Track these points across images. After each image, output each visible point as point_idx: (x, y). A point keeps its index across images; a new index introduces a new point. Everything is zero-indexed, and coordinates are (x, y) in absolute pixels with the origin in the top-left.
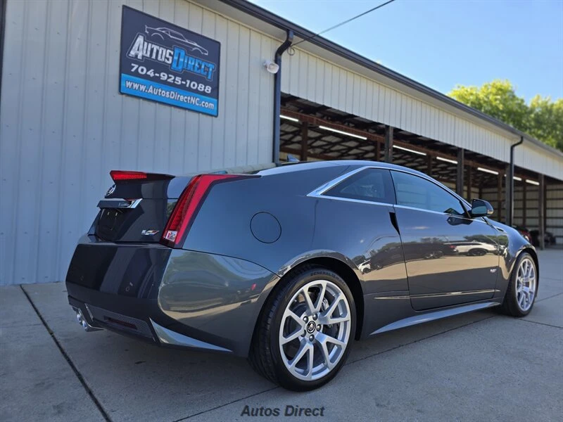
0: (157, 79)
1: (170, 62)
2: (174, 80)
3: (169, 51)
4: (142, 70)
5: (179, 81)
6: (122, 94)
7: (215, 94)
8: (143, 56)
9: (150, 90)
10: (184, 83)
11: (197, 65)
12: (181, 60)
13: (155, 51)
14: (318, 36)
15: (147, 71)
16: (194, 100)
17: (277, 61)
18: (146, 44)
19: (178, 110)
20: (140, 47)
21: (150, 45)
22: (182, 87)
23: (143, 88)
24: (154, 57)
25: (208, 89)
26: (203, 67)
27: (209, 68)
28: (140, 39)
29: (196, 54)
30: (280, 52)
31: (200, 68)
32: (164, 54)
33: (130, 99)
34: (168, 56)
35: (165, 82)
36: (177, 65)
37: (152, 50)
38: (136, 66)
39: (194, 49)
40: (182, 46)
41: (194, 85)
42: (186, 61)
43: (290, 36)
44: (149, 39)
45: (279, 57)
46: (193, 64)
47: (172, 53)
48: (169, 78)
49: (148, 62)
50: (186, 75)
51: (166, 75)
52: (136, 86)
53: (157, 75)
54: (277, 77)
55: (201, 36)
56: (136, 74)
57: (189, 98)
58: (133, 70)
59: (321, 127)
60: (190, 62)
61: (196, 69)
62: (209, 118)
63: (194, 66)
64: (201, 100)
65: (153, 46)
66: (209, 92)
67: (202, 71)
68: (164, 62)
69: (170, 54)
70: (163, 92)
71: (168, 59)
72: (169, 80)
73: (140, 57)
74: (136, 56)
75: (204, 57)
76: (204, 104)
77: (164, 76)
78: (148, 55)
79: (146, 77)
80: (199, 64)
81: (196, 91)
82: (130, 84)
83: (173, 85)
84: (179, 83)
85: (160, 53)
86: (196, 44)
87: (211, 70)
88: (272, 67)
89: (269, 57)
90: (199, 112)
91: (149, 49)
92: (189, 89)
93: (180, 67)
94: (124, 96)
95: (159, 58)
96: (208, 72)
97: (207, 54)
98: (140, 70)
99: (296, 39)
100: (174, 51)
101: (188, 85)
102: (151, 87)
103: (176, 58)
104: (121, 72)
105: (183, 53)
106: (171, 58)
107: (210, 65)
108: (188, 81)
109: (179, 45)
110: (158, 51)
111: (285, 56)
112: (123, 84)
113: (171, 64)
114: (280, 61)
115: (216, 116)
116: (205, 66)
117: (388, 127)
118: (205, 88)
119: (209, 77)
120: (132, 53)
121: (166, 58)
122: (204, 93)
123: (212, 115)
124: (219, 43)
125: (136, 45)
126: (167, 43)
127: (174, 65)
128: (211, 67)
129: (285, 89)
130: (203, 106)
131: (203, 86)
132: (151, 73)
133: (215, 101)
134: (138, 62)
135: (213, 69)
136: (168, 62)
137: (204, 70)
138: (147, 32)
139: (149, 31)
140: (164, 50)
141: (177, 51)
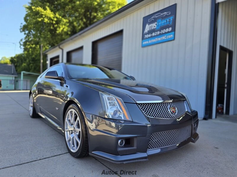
0: (152, 37)
5: (158, 33)
7: (174, 30)
10: (160, 32)
11: (165, 21)
12: (160, 24)
16: (164, 38)
19: (159, 44)
21: (149, 25)
22: (160, 34)
23: (147, 42)
24: (151, 29)
25: (170, 29)
28: (147, 26)
32: (154, 26)
35: (155, 36)
39: (164, 16)
40: (160, 18)
41: (164, 31)
44: (150, 23)
49: (149, 32)
50: (161, 29)
52: (145, 43)
56: (146, 38)
57: (162, 38)
61: (165, 23)
64: (167, 36)
65: (151, 25)
69: (156, 24)
72: (156, 34)
73: (147, 32)
76: (168, 37)
77: (153, 34)
79: (149, 38)
81: (166, 33)
83: (157, 36)
86: (165, 13)
87: (171, 19)
92: (163, 34)
93: (159, 27)
94: (143, 48)
97: (170, 14)
100: (157, 22)
103: (158, 24)
104: (142, 40)
105: (160, 20)
108: (162, 31)
109: (158, 18)
115: (174, 40)
116: (169, 19)
118: (169, 30)
119: (171, 23)
120: (145, 32)
122: (169, 32)
123: (172, 40)
124: (176, 4)
125: (146, 28)
126: (155, 21)
127: (157, 28)
128: (171, 18)
130: (168, 38)
131: (168, 29)
132: (150, 36)
133: (173, 33)
134: (146, 34)
135: (172, 18)
136: (155, 28)
137: (169, 22)
138: (149, 21)
139: (150, 20)
140: (154, 24)
141: (158, 21)
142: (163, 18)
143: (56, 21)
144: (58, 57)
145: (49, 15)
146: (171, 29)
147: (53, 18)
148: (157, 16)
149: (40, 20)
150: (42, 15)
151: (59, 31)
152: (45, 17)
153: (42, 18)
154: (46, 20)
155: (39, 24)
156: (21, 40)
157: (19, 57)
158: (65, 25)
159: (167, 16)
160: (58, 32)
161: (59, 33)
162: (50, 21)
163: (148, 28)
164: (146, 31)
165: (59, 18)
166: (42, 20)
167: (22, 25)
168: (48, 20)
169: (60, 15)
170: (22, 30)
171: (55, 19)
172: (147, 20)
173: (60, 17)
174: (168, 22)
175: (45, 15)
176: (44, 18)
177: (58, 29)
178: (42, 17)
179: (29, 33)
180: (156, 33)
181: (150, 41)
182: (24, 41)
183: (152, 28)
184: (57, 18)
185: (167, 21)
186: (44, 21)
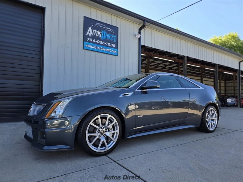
0: (96, 43)
1: (100, 36)
2: (102, 43)
3: (100, 32)
4: (91, 40)
6: (84, 49)
7: (117, 47)
8: (91, 35)
9: (94, 48)
10: (105, 44)
11: (110, 36)
12: (104, 35)
13: (95, 32)
14: (156, 22)
16: (109, 50)
17: (140, 33)
18: (92, 30)
19: (103, 54)
20: (90, 32)
21: (93, 30)
22: (105, 45)
23: (91, 47)
24: (95, 35)
25: (114, 46)
27: (114, 37)
28: (90, 28)
29: (110, 33)
30: (140, 29)
31: (111, 38)
32: (98, 33)
33: (87, 51)
34: (100, 34)
35: (99, 44)
36: (103, 37)
37: (94, 32)
38: (89, 39)
39: (109, 30)
40: (104, 30)
41: (109, 44)
43: (145, 23)
44: (93, 28)
45: (140, 31)
47: (101, 33)
48: (100, 42)
49: (93, 37)
50: (106, 41)
51: (99, 41)
52: (89, 46)
53: (96, 41)
54: (140, 39)
55: (111, 25)
56: (89, 41)
57: (107, 49)
58: (88, 40)
59: (155, 57)
60: (107, 36)
61: (110, 38)
62: (115, 56)
65: (95, 31)
66: (115, 46)
67: (112, 39)
69: (100, 33)
70: (98, 47)
71: (100, 35)
72: (100, 43)
73: (90, 35)
74: (89, 35)
75: (112, 33)
76: (113, 51)
77: (98, 42)
78: (93, 34)
79: (92, 42)
80: (111, 36)
81: (110, 46)
82: (87, 45)
83: (102, 45)
84: (104, 44)
85: (97, 33)
86: (109, 29)
87: (115, 38)
88: (138, 35)
89: (136, 32)
90: (111, 55)
91: (93, 32)
92: (108, 46)
93: (104, 38)
94: (85, 50)
95: (97, 35)
96: (114, 39)
97: (113, 32)
98: (90, 40)
99: (147, 24)
100: (102, 32)
102: (94, 46)
103: (102, 34)
104: (84, 41)
105: (105, 33)
106: (101, 35)
107: (115, 36)
108: (107, 43)
109: (103, 29)
110: (96, 32)
111: (142, 31)
112: (84, 46)
113: (101, 37)
114: (141, 33)
115: (117, 56)
117: (184, 56)
119: (114, 41)
120: (87, 34)
121: (99, 34)
122: (113, 47)
123: (116, 56)
124: (118, 27)
125: (89, 31)
126: (99, 29)
127: (102, 37)
128: (115, 37)
129: (142, 44)
131: (112, 44)
132: (94, 41)
134: (89, 37)
139: (93, 25)
148: (101, 26)
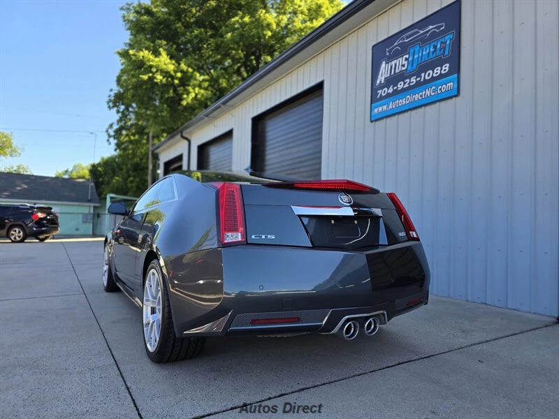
0: (396, 92)
1: (405, 67)
2: (410, 83)
3: (405, 57)
4: (385, 92)
5: (413, 80)
6: (372, 122)
7: (456, 68)
8: (385, 78)
9: (390, 107)
10: (418, 79)
11: (432, 50)
12: (416, 56)
13: (393, 67)
15: (388, 89)
16: (429, 92)
18: (387, 65)
20: (383, 72)
21: (390, 64)
22: (418, 84)
23: (385, 107)
24: (393, 73)
25: (446, 67)
26: (439, 46)
27: (446, 42)
28: (383, 65)
31: (435, 50)
32: (401, 63)
34: (404, 63)
35: (403, 90)
36: (412, 66)
37: (391, 67)
38: (380, 91)
39: (429, 34)
41: (429, 75)
42: (420, 55)
44: (389, 60)
46: (428, 51)
47: (407, 56)
48: (405, 83)
49: (389, 81)
50: (421, 69)
51: (402, 83)
52: (380, 109)
53: (395, 88)
55: (437, 12)
56: (382, 98)
57: (424, 92)
58: (378, 96)
60: (424, 53)
61: (431, 54)
63: (429, 53)
64: (437, 87)
65: (393, 63)
68: (401, 71)
69: (406, 59)
70: (401, 101)
72: (406, 86)
73: (383, 82)
74: (381, 81)
76: (441, 89)
77: (400, 86)
78: (389, 75)
79: (388, 95)
81: (433, 79)
83: (410, 88)
84: (415, 83)
85: (398, 64)
86: (431, 27)
87: (448, 42)
90: (435, 102)
91: (389, 68)
92: (426, 82)
93: (415, 65)
94: (374, 123)
96: (444, 48)
97: (443, 28)
98: (383, 93)
100: (408, 53)
101: (422, 80)
102: (391, 103)
104: (371, 103)
106: (406, 62)
107: (447, 37)
108: (423, 75)
110: (396, 64)
112: (372, 114)
113: (406, 69)
115: (457, 95)
116: (442, 42)
118: (442, 69)
119: (447, 53)
120: (378, 82)
122: (441, 76)
123: (451, 97)
125: (381, 72)
126: (404, 50)
127: (410, 67)
128: (448, 39)
130: (439, 92)
131: (439, 68)
132: (391, 90)
133: (455, 76)
134: (382, 87)
135: (451, 39)
136: (404, 69)
137: (440, 49)
138: (388, 54)
139: (390, 52)
140: (400, 59)
141: (412, 51)
142: (424, 41)
143: (180, 79)
144: (180, 158)
145: (164, 67)
146: (447, 69)
147: (172, 73)
148: (407, 38)
149: (145, 77)
150: (151, 67)
151: (188, 100)
152: (157, 71)
153: (151, 75)
154: (159, 77)
155: (144, 87)
156: (111, 126)
157: (107, 164)
158: (200, 87)
159: (434, 36)
160: (184, 103)
161: (188, 103)
162: (167, 80)
163: (385, 71)
164: (381, 79)
165: (187, 71)
166: (149, 77)
167: (112, 94)
168: (164, 77)
169: (189, 66)
170: (111, 104)
171: (179, 75)
172: (382, 52)
173: (190, 70)
174: (438, 51)
175: (157, 67)
176: (153, 73)
177: (185, 96)
178: (151, 72)
179: (127, 109)
180: (408, 80)
181: (392, 105)
182: (116, 127)
183: (397, 71)
184: (182, 71)
185: (435, 47)
186: (155, 81)
